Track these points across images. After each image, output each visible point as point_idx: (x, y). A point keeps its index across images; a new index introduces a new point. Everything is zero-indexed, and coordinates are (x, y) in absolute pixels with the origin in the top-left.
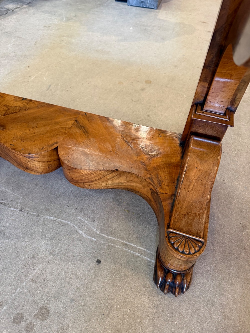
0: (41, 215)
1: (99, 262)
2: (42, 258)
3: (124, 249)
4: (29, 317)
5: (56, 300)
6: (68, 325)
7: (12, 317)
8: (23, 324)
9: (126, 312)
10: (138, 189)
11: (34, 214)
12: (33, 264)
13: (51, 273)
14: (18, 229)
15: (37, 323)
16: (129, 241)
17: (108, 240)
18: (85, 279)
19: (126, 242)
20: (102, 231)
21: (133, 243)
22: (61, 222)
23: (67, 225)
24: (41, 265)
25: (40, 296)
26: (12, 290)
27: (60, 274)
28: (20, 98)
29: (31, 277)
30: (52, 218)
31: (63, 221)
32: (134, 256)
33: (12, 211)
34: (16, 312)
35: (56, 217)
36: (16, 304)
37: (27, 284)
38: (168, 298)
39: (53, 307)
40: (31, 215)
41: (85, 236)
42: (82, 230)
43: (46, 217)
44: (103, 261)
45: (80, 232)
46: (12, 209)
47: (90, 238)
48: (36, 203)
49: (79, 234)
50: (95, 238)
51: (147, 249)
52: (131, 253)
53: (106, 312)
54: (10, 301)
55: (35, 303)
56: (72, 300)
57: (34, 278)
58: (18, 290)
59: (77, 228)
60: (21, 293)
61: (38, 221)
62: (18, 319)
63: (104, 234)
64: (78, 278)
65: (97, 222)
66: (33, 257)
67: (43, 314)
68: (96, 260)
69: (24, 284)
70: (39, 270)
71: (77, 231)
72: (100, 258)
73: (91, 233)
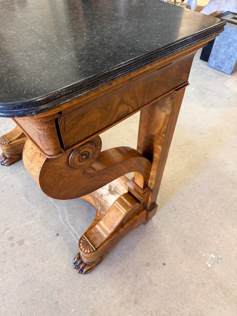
0: (49, 197)
1: (58, 235)
2: (36, 218)
3: (73, 236)
4: (15, 240)
5: (29, 240)
6: (27, 254)
7: (10, 236)
8: (11, 242)
9: (53, 265)
12: (31, 219)
13: (35, 227)
15: (16, 245)
17: (69, 227)
18: (46, 239)
19: (77, 233)
20: (70, 221)
22: (55, 205)
23: (57, 208)
24: (33, 221)
25: (24, 234)
26: (16, 225)
27: (38, 230)
29: (26, 224)
30: (52, 201)
31: (56, 205)
32: (75, 242)
34: (12, 235)
35: (55, 202)
36: (14, 232)
37: (23, 226)
38: (76, 272)
39: (26, 243)
41: (60, 218)
42: (61, 215)
43: (50, 199)
44: (59, 236)
45: (60, 215)
47: (62, 221)
50: (64, 223)
53: (45, 259)
54: (13, 229)
55: (21, 236)
56: (35, 245)
57: (27, 226)
58: (18, 227)
59: (60, 212)
60: (18, 228)
61: (45, 199)
62: (11, 238)
63: (70, 223)
64: (44, 236)
65: (71, 215)
66: (33, 216)
67: (21, 243)
68: (57, 233)
69: (22, 225)
70: (31, 223)
71: (58, 214)
72: (59, 233)
73: (64, 219)
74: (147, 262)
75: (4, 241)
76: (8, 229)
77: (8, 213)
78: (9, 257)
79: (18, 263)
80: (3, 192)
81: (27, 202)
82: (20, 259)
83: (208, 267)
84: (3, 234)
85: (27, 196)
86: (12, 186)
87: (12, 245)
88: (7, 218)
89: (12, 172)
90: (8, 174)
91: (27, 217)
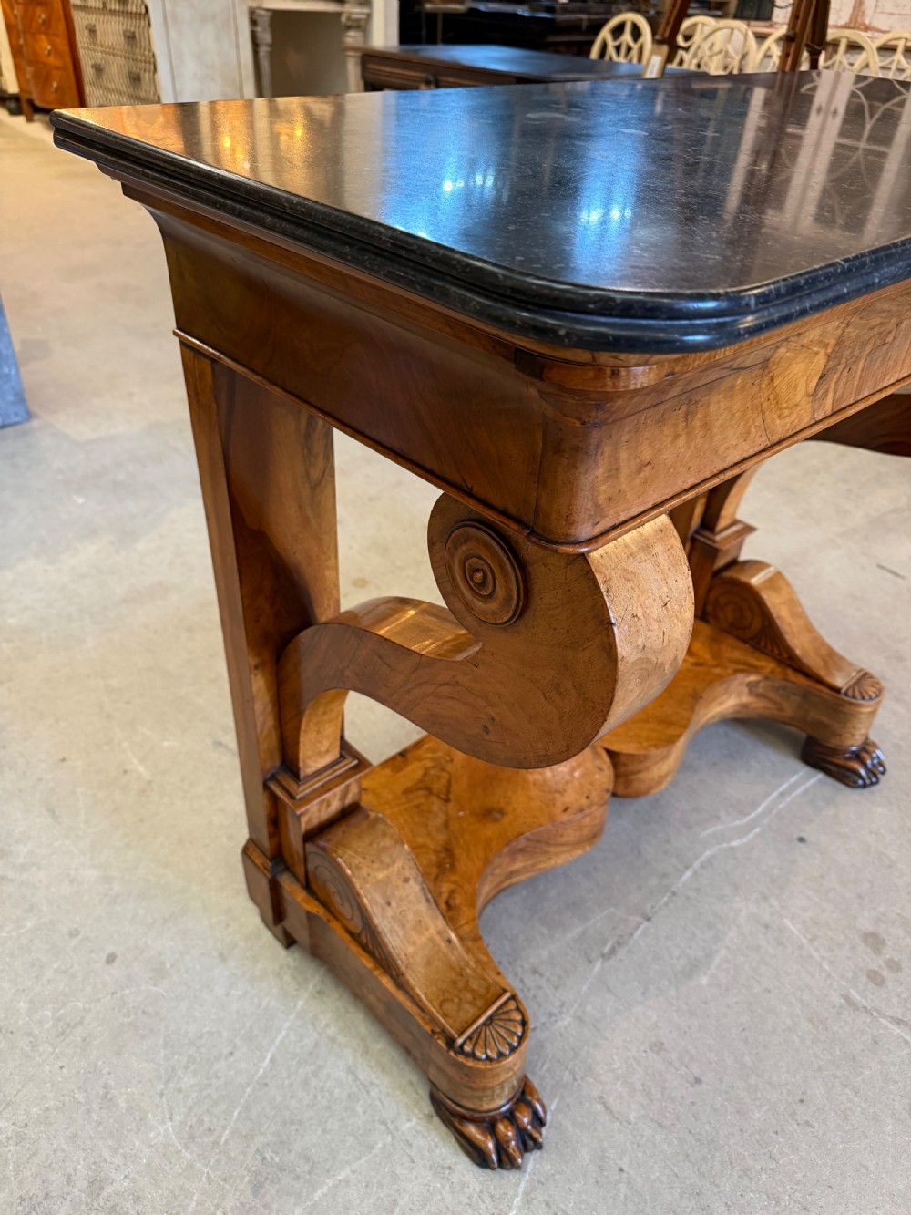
0: (674, 889)
1: (801, 840)
2: (771, 915)
3: (788, 799)
4: (876, 963)
5: (855, 917)
6: (899, 915)
7: (871, 985)
8: (886, 973)
11: (666, 899)
12: (780, 930)
13: (804, 910)
14: (694, 933)
15: (888, 953)
16: (775, 788)
17: (763, 815)
18: (828, 868)
19: (777, 792)
20: (743, 814)
21: (781, 784)
22: (702, 863)
23: (712, 857)
24: (786, 921)
25: (842, 937)
26: (824, 975)
27: (809, 898)
28: (394, 758)
29: (804, 941)
30: (688, 874)
31: (702, 859)
32: (803, 794)
33: (645, 934)
34: (864, 979)
35: (687, 868)
36: (850, 975)
37: (817, 950)
39: (865, 924)
40: (666, 904)
41: (745, 840)
42: (731, 840)
43: (681, 882)
44: (803, 835)
45: (735, 843)
46: (639, 932)
47: (751, 835)
48: (639, 888)
49: (738, 847)
50: (755, 828)
51: (796, 774)
53: (887, 862)
54: (844, 983)
55: (854, 948)
56: (860, 897)
57: (809, 936)
58: (826, 966)
59: (725, 845)
60: (831, 963)
61: (688, 898)
62: (876, 978)
63: (749, 814)
64: (822, 877)
65: (722, 814)
66: (767, 926)
67: (874, 941)
68: (796, 842)
69: (815, 954)
70: (794, 925)
71: (732, 849)
72: (796, 835)
73: (744, 831)
75: (895, 1000)
76: (847, 998)
77: (789, 1022)
80: (698, 1081)
81: (717, 960)
84: (875, 1014)
85: (694, 968)
86: (658, 1047)
87: (894, 966)
88: (810, 1020)
89: (578, 1077)
90: (595, 1094)
91: (780, 944)
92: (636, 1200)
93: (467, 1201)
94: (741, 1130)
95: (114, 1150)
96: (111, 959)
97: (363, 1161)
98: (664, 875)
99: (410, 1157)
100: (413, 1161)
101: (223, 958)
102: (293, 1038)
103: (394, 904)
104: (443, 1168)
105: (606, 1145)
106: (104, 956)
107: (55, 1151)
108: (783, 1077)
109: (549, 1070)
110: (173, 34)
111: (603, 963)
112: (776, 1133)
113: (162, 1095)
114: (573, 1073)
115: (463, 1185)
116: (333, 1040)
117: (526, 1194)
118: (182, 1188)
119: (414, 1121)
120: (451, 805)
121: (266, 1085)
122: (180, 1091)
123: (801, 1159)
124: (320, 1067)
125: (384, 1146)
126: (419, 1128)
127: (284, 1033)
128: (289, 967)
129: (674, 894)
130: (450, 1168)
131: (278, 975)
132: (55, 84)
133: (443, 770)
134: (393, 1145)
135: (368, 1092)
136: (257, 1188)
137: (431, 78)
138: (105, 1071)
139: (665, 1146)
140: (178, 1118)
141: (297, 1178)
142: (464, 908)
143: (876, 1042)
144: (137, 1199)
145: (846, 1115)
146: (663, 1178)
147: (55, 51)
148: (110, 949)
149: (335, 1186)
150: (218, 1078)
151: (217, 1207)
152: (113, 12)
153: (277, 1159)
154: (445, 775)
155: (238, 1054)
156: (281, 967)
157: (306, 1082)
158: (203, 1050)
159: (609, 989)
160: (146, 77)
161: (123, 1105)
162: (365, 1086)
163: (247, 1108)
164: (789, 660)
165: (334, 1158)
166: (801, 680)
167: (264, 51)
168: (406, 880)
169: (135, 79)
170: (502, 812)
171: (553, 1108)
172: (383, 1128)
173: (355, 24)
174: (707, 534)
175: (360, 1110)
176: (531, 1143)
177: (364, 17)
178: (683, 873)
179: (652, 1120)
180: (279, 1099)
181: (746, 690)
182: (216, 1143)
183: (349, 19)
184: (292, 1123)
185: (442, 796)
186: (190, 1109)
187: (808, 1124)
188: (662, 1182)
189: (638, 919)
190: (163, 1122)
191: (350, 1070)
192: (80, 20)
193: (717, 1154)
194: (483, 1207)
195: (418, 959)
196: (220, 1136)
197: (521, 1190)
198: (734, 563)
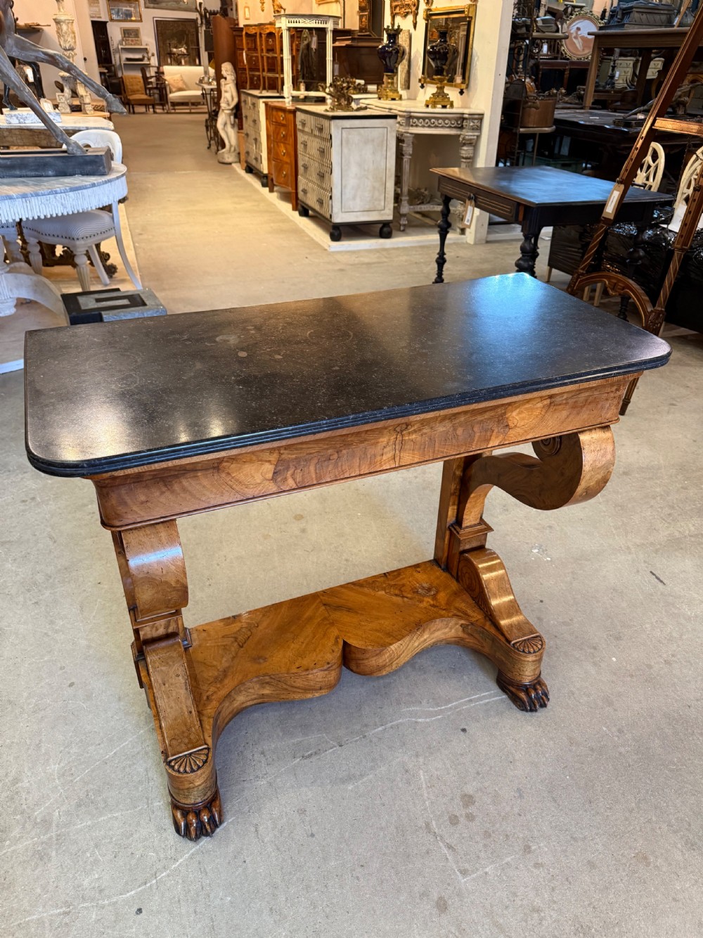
0: (367, 734)
1: (464, 730)
2: (414, 766)
3: (472, 705)
4: (460, 812)
5: (466, 783)
6: (495, 790)
7: (448, 822)
8: (462, 820)
9: (524, 747)
10: (443, 637)
11: (358, 738)
12: (414, 776)
13: (437, 769)
14: (361, 761)
15: (472, 809)
16: (469, 696)
17: (451, 708)
18: (469, 752)
19: (468, 699)
20: (438, 705)
21: (474, 695)
22: (393, 725)
23: (401, 724)
24: (421, 772)
25: (450, 792)
26: (423, 808)
27: (444, 764)
29: (424, 786)
30: (380, 729)
31: (394, 723)
32: (485, 704)
33: (333, 752)
34: (446, 818)
35: (382, 725)
36: (439, 813)
37: (428, 793)
38: (541, 713)
39: (469, 789)
40: (356, 741)
41: (428, 720)
42: (420, 717)
43: (373, 732)
44: (466, 727)
45: (420, 720)
46: (331, 751)
47: (434, 718)
48: (347, 728)
49: (421, 723)
50: (439, 715)
51: (488, 691)
52: (480, 705)
53: (511, 759)
54: (431, 816)
55: (452, 799)
56: (478, 773)
57: (429, 785)
58: (428, 803)
59: (413, 719)
60: (432, 803)
61: (371, 741)
62: (454, 820)
63: (441, 706)
64: (462, 755)
65: (424, 702)
66: (407, 771)
67: (468, 800)
68: (460, 730)
69: (426, 795)
70: (424, 775)
71: (416, 722)
72: (462, 727)
73: (430, 715)
74: (536, 619)
75: (457, 836)
76: (428, 825)
77: (384, 824)
78: (498, 825)
79: (512, 808)
80: (312, 835)
81: (365, 779)
82: (505, 804)
83: (551, 561)
84: (438, 838)
85: (350, 778)
86: (302, 812)
87: (470, 817)
88: (397, 828)
89: (251, 811)
90: (255, 822)
91: (408, 783)
92: (243, 878)
93: (164, 847)
94: (319, 868)
95: (30, 769)
96: (71, 685)
97: (129, 811)
98: (366, 726)
99: (150, 818)
100: (150, 821)
101: (120, 699)
102: (130, 746)
103: (167, 685)
104: (162, 828)
105: (245, 847)
106: (69, 682)
107: (7, 761)
108: (360, 851)
109: (240, 802)
110: (345, 151)
111: (300, 760)
112: (337, 876)
113: (61, 752)
114: (250, 808)
115: (167, 840)
116: (147, 753)
117: (193, 854)
118: (48, 795)
119: (162, 802)
120: (242, 649)
121: (106, 763)
122: (69, 753)
123: (342, 893)
124: (134, 764)
125: (142, 809)
126: (162, 807)
127: (127, 743)
128: (146, 713)
129: (365, 737)
130: (165, 829)
131: (139, 715)
132: (284, 173)
133: (250, 630)
134: (146, 810)
135: (149, 782)
136: (79, 805)
137: (472, 195)
138: (43, 734)
139: (274, 859)
140: (62, 765)
141: (97, 808)
142: (214, 702)
143: (428, 853)
144: (28, 793)
145: (382, 882)
146: (263, 874)
147: (287, 154)
148: (73, 680)
149: (110, 818)
150: (88, 753)
151: (58, 808)
152: (315, 136)
153: (93, 797)
154: (249, 633)
155: (102, 745)
156: (143, 712)
157: (124, 768)
158: (88, 739)
159: (295, 774)
160: (327, 176)
161: (43, 751)
162: (149, 779)
163: (93, 771)
164: (490, 616)
165: (117, 806)
166: (493, 630)
167: (406, 159)
168: (178, 676)
169: (322, 176)
170: (265, 659)
171: (230, 821)
172: (146, 800)
173: (468, 142)
174: (457, 527)
175: (140, 789)
176: (204, 831)
177: (475, 137)
178: (378, 727)
179: (275, 845)
180: (108, 771)
181: (461, 629)
182: (72, 781)
183: (464, 139)
184: (108, 784)
185: (241, 644)
186: (69, 762)
187: (358, 878)
188: (261, 875)
189: (335, 744)
190: (55, 764)
191: (146, 770)
192: (301, 137)
193: (299, 873)
194: (169, 852)
195: (171, 716)
196: (75, 778)
197: (191, 852)
198: (481, 548)
